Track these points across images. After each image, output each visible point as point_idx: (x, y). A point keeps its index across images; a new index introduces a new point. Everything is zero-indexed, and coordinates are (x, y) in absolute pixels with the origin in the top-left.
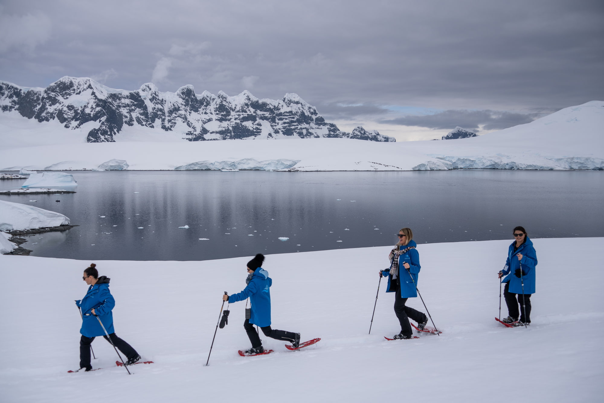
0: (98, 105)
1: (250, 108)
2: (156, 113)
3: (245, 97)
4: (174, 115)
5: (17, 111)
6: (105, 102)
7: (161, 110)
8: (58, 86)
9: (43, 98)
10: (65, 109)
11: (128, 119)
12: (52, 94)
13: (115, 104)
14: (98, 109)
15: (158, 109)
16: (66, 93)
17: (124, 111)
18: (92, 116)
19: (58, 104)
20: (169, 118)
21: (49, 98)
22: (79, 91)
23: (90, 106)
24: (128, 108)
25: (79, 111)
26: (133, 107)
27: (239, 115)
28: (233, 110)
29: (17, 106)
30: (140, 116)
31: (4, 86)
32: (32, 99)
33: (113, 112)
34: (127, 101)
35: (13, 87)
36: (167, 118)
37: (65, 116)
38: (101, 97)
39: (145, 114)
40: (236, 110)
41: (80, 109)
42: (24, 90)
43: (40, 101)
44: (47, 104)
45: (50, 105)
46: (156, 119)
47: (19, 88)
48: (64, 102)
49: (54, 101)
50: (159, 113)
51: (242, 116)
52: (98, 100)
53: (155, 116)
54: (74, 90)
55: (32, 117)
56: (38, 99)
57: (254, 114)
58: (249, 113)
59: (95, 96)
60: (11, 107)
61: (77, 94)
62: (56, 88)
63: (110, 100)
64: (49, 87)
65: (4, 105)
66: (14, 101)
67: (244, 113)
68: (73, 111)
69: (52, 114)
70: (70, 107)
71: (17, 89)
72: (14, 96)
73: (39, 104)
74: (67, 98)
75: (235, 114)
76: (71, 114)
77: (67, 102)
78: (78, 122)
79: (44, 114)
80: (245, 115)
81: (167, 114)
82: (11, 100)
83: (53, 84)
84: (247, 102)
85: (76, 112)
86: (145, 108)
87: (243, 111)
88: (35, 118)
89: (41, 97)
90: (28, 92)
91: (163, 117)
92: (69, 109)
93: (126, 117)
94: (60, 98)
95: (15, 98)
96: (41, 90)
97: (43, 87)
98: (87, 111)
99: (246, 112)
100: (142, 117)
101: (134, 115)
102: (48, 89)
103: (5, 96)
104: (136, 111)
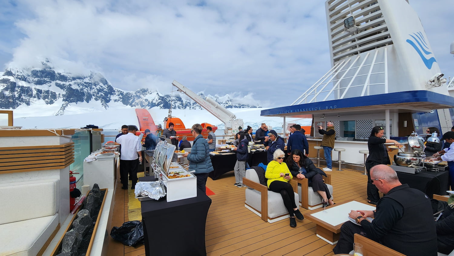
0: (159, 99)
1: (229, 102)
2: (187, 104)
3: (227, 97)
4: (195, 105)
5: (121, 102)
6: (163, 97)
7: (189, 103)
8: (141, 90)
9: (134, 96)
10: (144, 101)
11: (174, 106)
12: (138, 94)
13: (168, 99)
14: (160, 101)
15: (188, 102)
16: (145, 94)
17: (172, 103)
18: (156, 104)
19: (140, 99)
20: (193, 107)
21: (137, 96)
22: (151, 92)
23: (155, 99)
24: (174, 101)
25: (150, 102)
26: (176, 101)
27: (224, 105)
28: (222, 103)
29: (121, 100)
30: (179, 105)
31: (116, 90)
32: (129, 96)
33: (167, 103)
34: (174, 98)
35: (120, 91)
36: (192, 107)
37: (144, 104)
38: (161, 95)
39: (182, 104)
40: (223, 103)
41: (151, 101)
42: (125, 92)
43: (132, 98)
44: (135, 99)
45: (137, 99)
46: (187, 107)
47: (123, 91)
48: (143, 98)
49: (139, 97)
50: (188, 104)
51: (226, 106)
52: (160, 96)
53: (186, 105)
54: (149, 92)
55: (128, 105)
56: (131, 96)
57: (232, 105)
58: (229, 104)
59: (158, 95)
60: (118, 100)
61: (150, 94)
62: (140, 91)
63: (166, 97)
64: (137, 91)
65: (115, 99)
66: (120, 97)
67: (227, 104)
68: (147, 102)
69: (137, 103)
70: (146, 100)
71: (122, 92)
72: (120, 95)
73: (132, 99)
74: (145, 96)
75: (223, 105)
76: (147, 103)
77: (145, 98)
78: (149, 107)
79: (133, 103)
80: (227, 105)
81: (192, 105)
82: (118, 97)
83: (139, 90)
84: (228, 99)
85: (149, 102)
86: (182, 101)
87: (226, 104)
88: (129, 105)
89: (133, 95)
90: (127, 93)
91: (190, 106)
92: (146, 101)
93: (173, 105)
94: (142, 96)
95: (121, 96)
96: (133, 93)
97: (134, 91)
98: (154, 102)
99: (228, 104)
100: (180, 105)
101: (177, 104)
102: (137, 92)
103: (116, 95)
104: (178, 103)
